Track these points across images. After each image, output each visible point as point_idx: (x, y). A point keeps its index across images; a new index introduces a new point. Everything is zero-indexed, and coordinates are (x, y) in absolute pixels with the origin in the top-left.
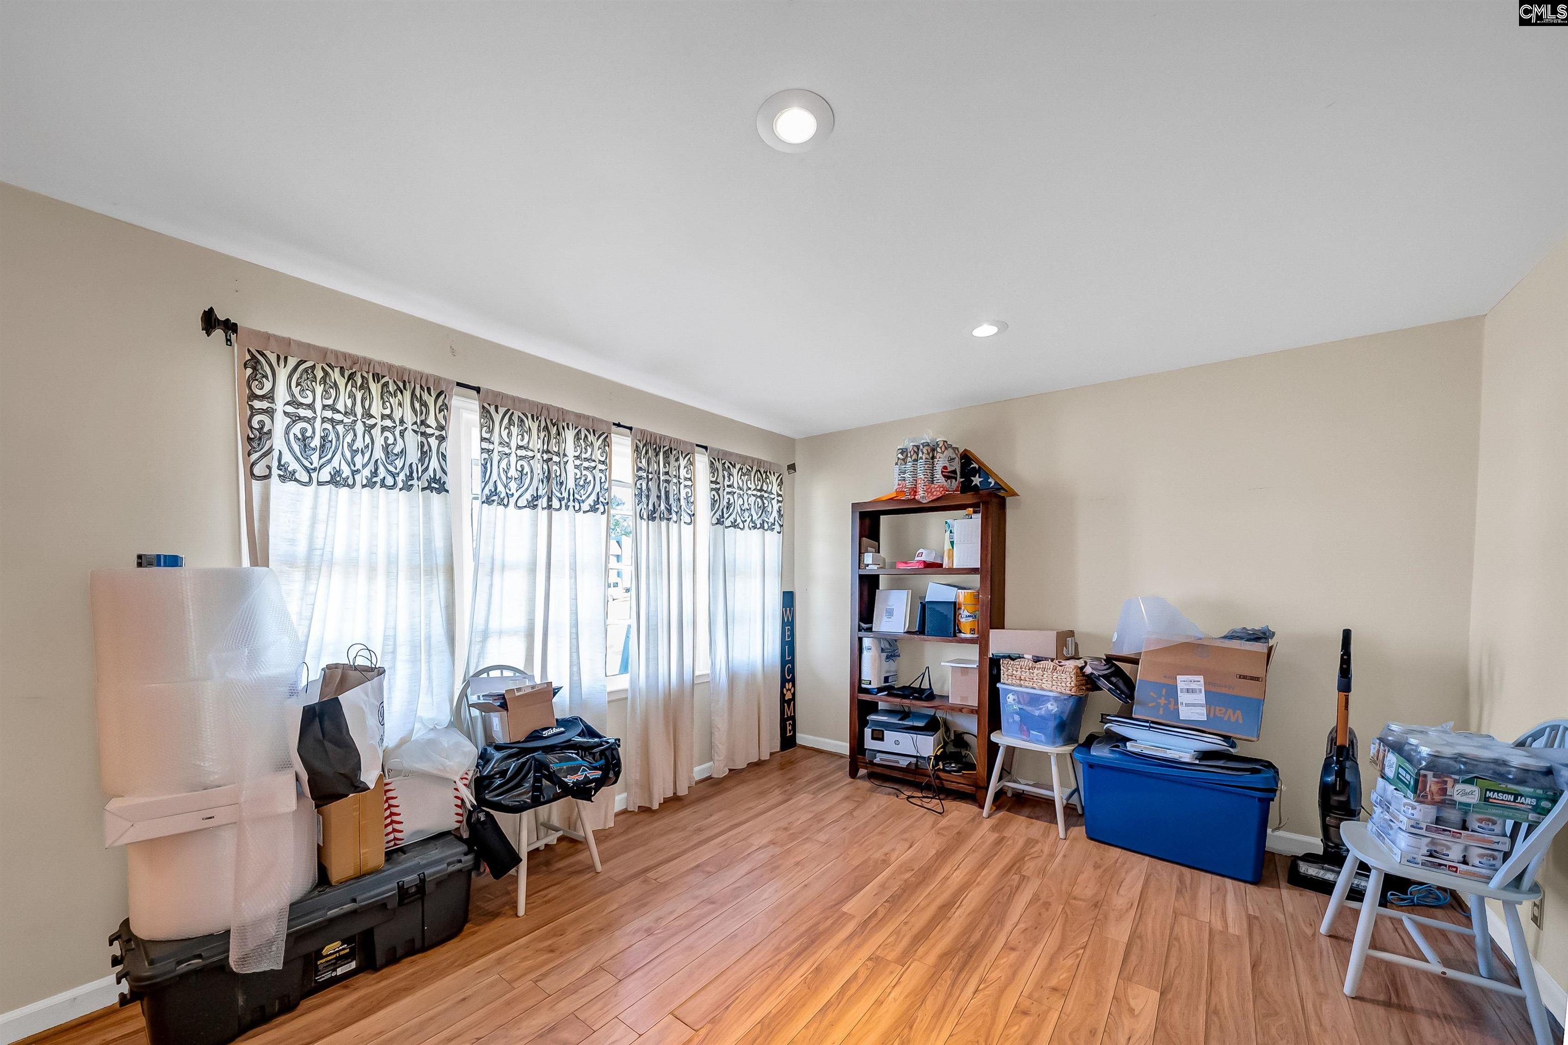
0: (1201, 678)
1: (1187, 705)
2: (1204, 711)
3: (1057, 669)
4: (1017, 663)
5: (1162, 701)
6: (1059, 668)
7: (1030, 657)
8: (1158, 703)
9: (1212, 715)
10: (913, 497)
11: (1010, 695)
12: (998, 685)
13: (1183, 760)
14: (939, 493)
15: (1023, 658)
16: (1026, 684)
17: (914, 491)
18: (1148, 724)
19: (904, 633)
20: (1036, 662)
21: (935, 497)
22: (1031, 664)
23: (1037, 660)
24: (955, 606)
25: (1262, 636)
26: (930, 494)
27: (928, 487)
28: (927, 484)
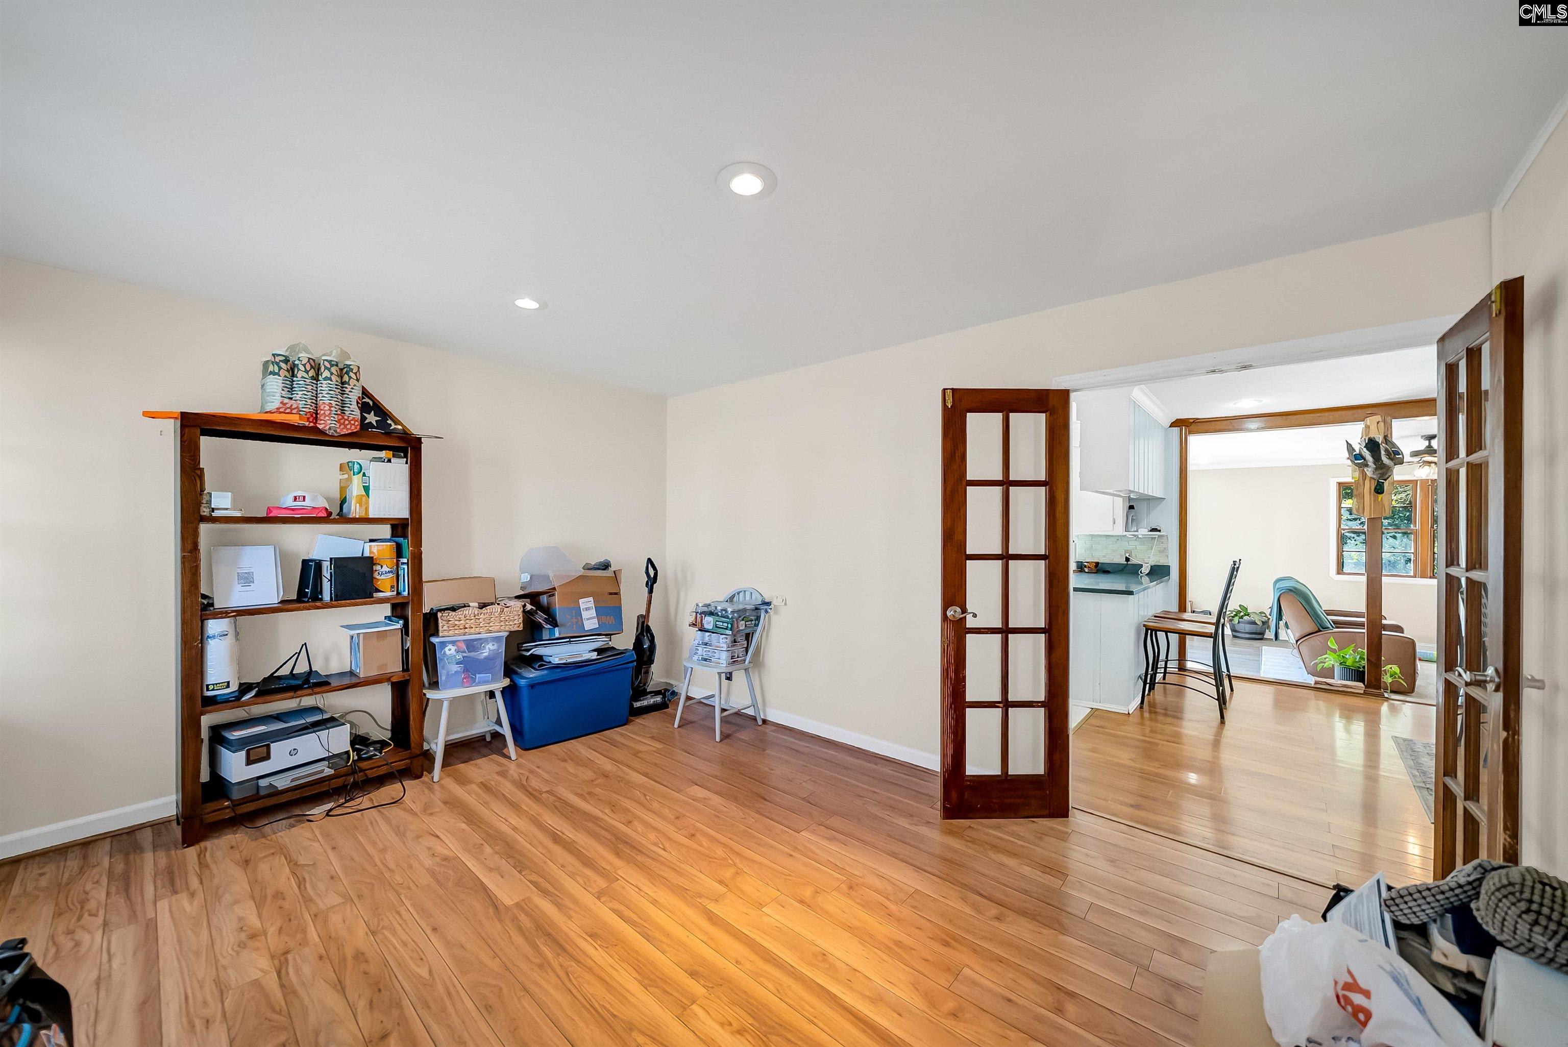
0: (591, 599)
1: (588, 619)
2: (596, 621)
3: (505, 611)
4: (459, 613)
5: (574, 620)
6: (506, 609)
7: (477, 605)
8: (572, 622)
9: (600, 623)
10: (312, 424)
11: (450, 646)
12: (434, 640)
13: (593, 658)
14: (353, 427)
15: (469, 606)
16: (472, 631)
17: (315, 416)
18: (568, 640)
19: (279, 603)
20: (481, 608)
21: (350, 431)
22: (476, 611)
23: (483, 606)
24: (369, 562)
25: (606, 566)
26: (342, 427)
27: (340, 417)
28: (339, 413)
